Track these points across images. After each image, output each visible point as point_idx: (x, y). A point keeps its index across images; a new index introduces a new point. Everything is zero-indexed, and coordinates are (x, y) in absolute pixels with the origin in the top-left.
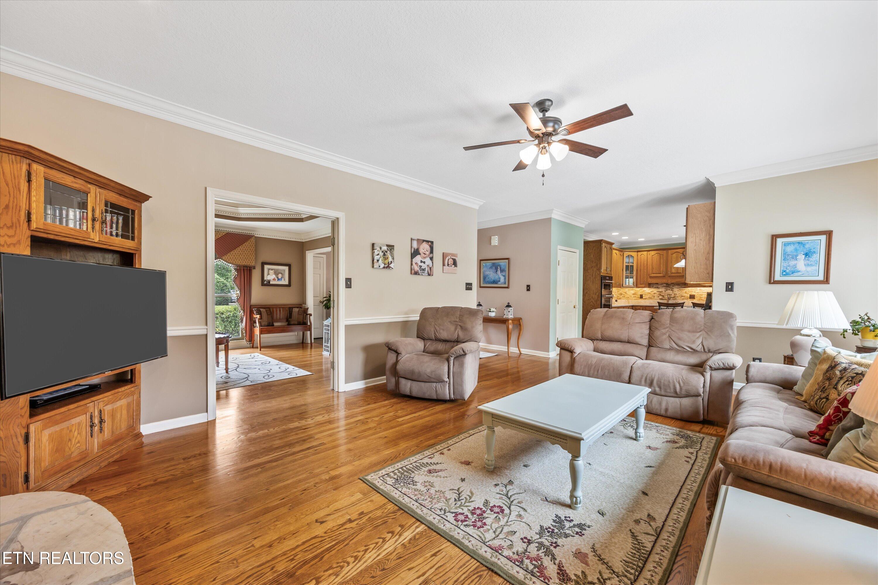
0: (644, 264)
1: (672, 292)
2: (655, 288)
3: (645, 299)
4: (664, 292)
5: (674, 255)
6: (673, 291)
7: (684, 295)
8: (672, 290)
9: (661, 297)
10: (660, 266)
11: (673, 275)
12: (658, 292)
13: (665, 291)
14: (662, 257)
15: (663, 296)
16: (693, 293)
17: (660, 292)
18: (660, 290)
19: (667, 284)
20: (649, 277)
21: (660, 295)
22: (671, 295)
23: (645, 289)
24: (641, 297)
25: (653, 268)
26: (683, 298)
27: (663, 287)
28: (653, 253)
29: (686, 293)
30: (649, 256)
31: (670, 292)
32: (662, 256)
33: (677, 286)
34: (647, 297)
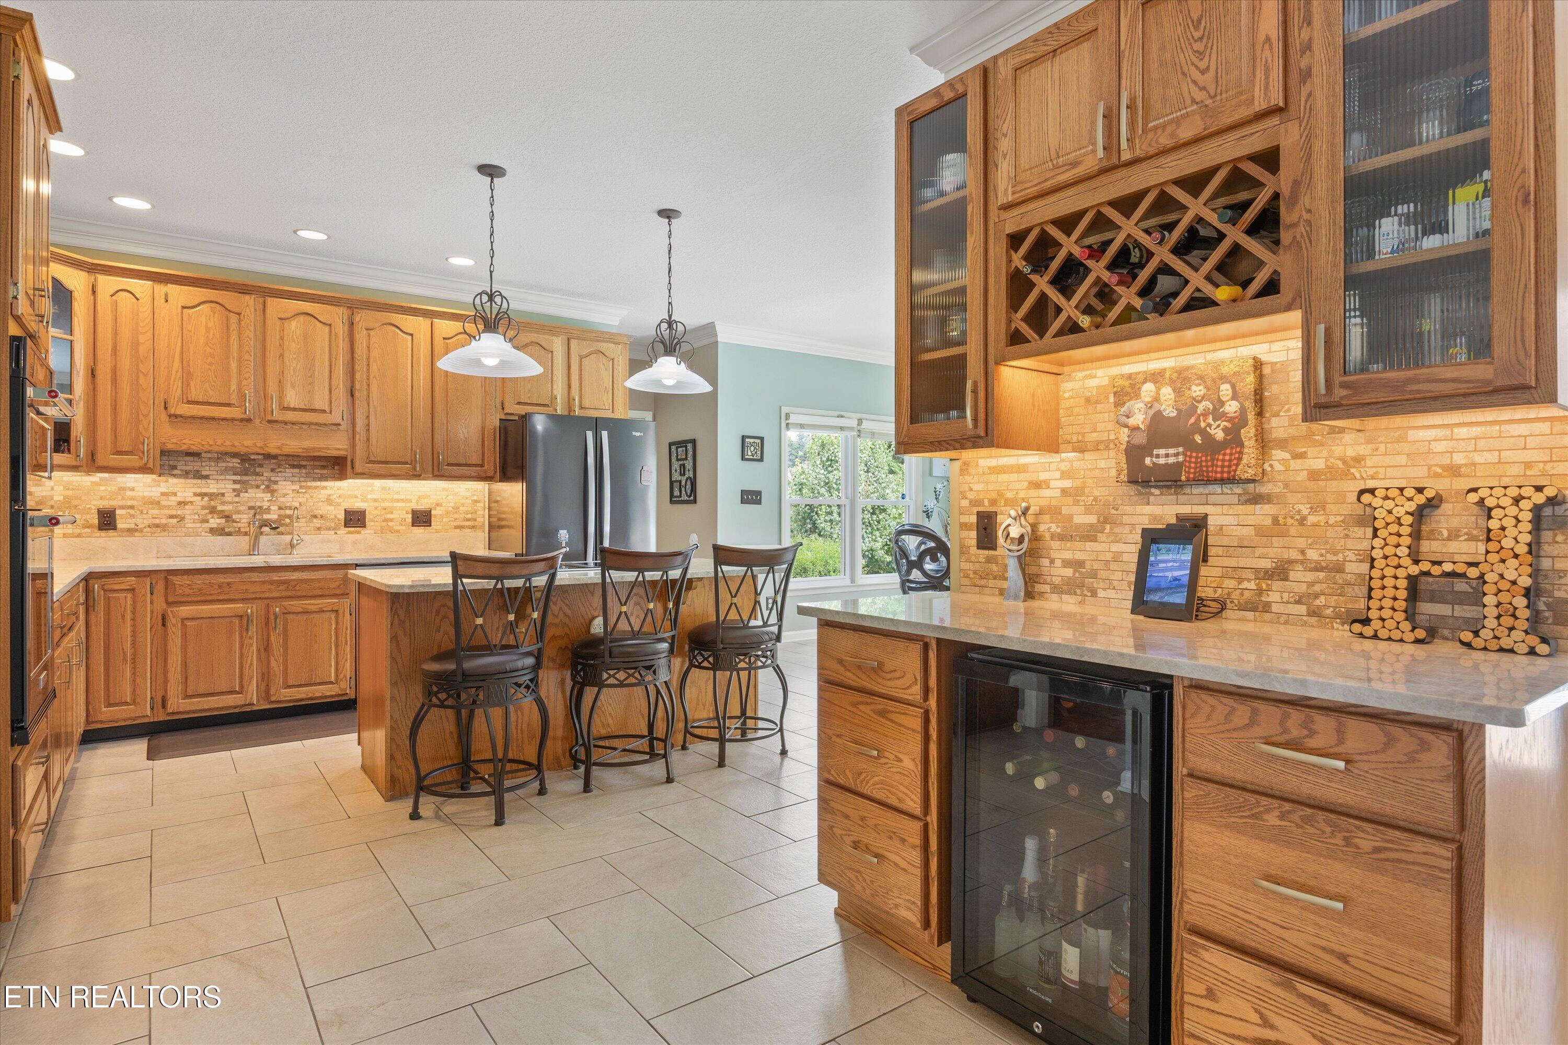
0: (135, 345)
1: (267, 496)
2: (186, 475)
3: (131, 531)
4: (229, 497)
5: (294, 323)
6: (273, 492)
7: (324, 509)
8: (268, 489)
9: (215, 522)
10: (228, 369)
11: (290, 416)
12: (202, 495)
13: (237, 493)
14: (234, 326)
15: (227, 517)
16: (358, 505)
17: (211, 496)
18: (212, 487)
19: (244, 458)
20: (164, 417)
21: (213, 511)
22: (268, 511)
23: (130, 480)
24: (107, 520)
25: (187, 377)
26: (317, 523)
27: (226, 470)
28: (180, 294)
29: (329, 501)
30: (163, 310)
31: (258, 496)
32: (234, 318)
33: (289, 472)
34: (142, 522)
